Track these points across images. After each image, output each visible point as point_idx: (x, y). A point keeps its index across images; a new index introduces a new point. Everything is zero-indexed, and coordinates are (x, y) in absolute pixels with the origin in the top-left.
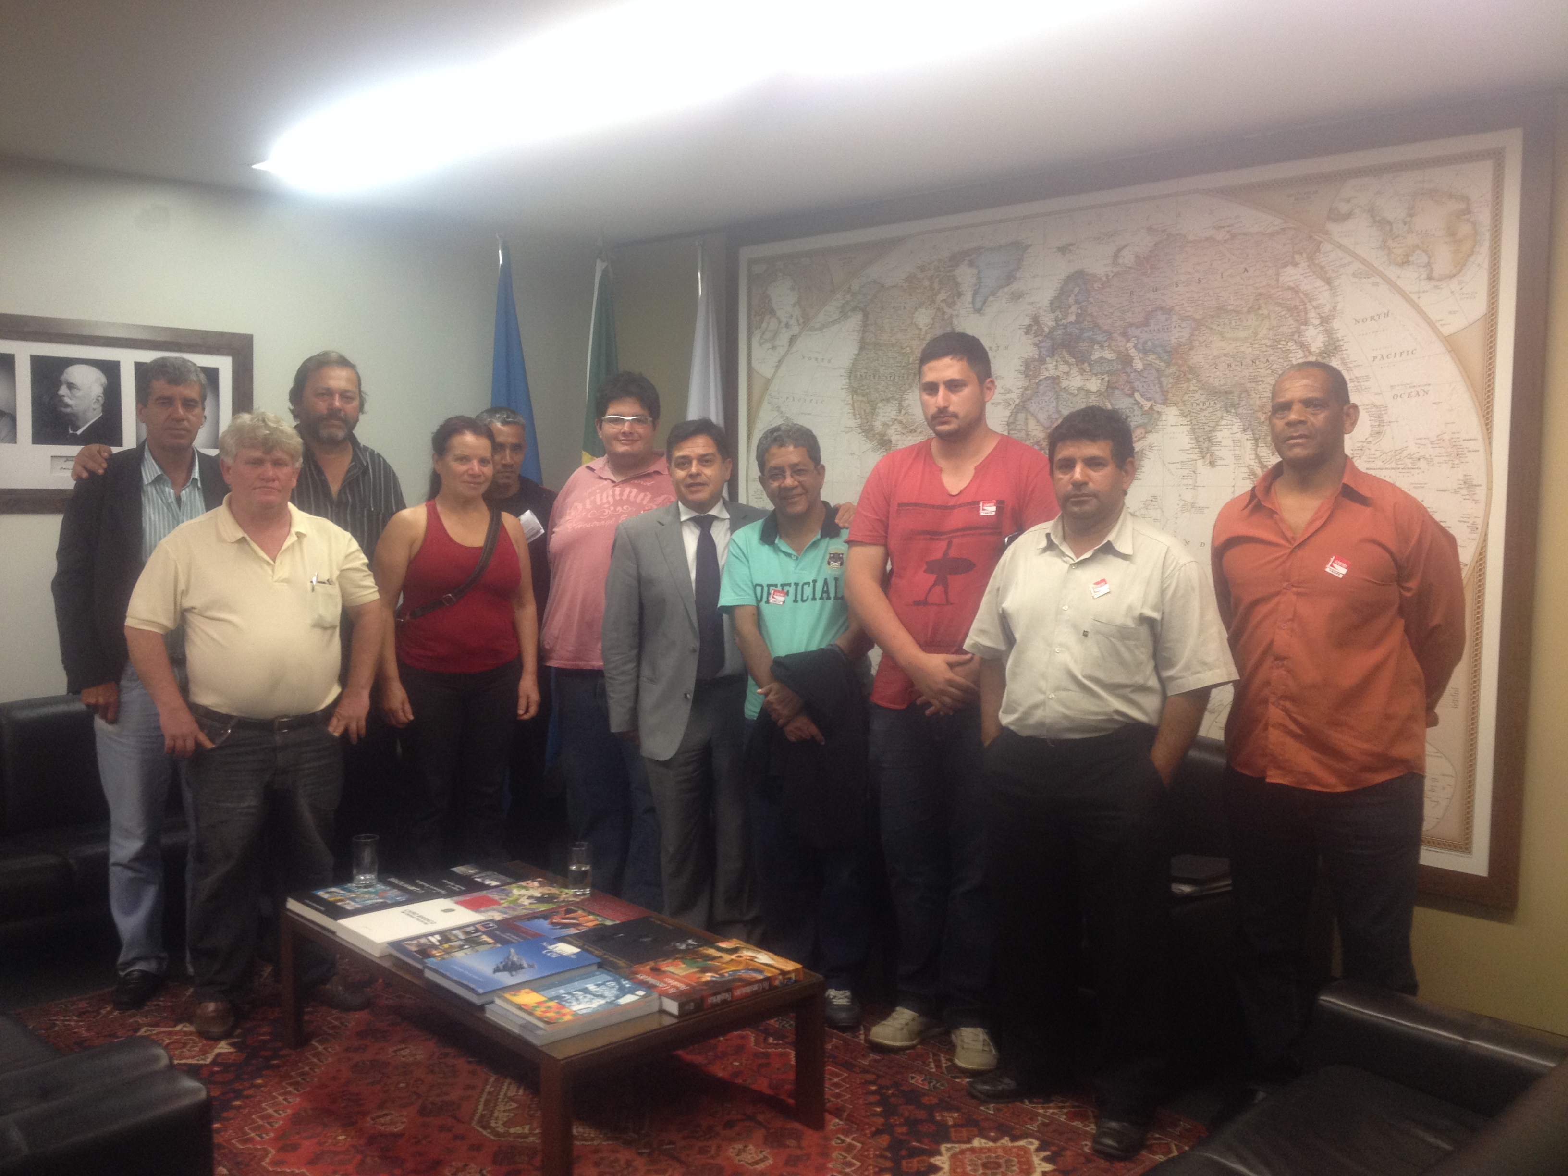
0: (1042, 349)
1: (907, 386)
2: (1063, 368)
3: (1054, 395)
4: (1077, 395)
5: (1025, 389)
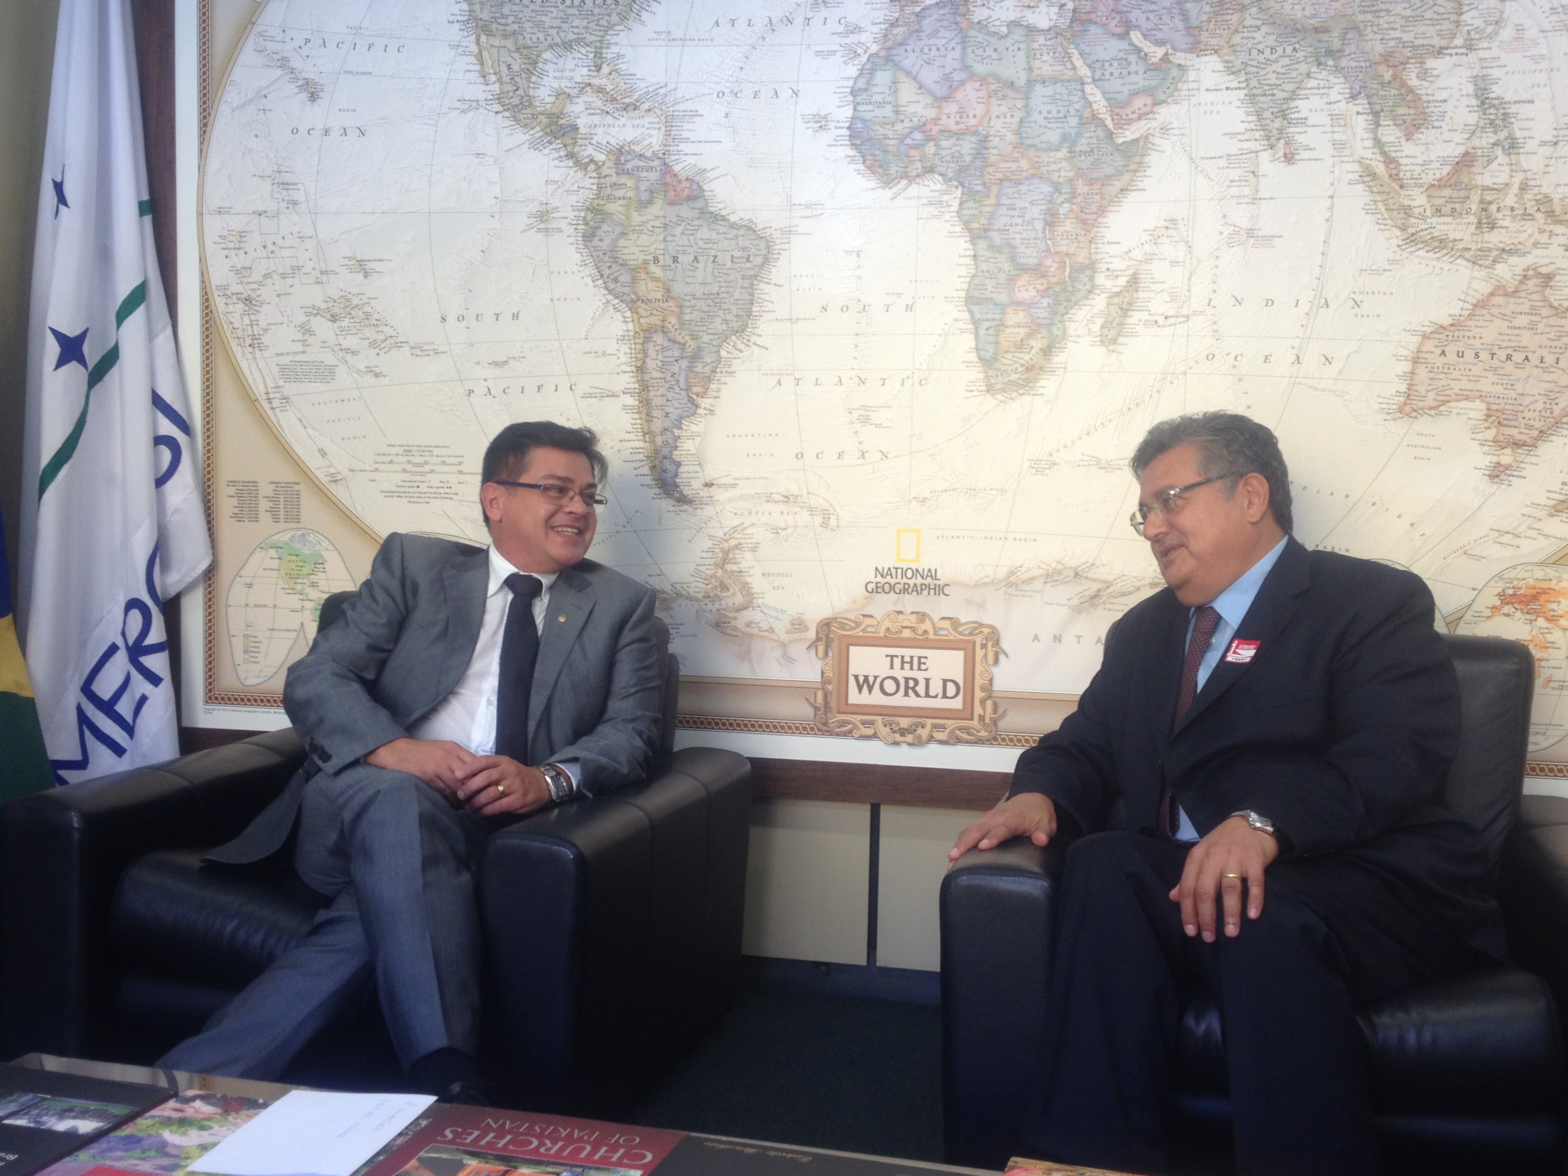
3: (956, 36)
4: (1007, 36)
5: (892, 25)
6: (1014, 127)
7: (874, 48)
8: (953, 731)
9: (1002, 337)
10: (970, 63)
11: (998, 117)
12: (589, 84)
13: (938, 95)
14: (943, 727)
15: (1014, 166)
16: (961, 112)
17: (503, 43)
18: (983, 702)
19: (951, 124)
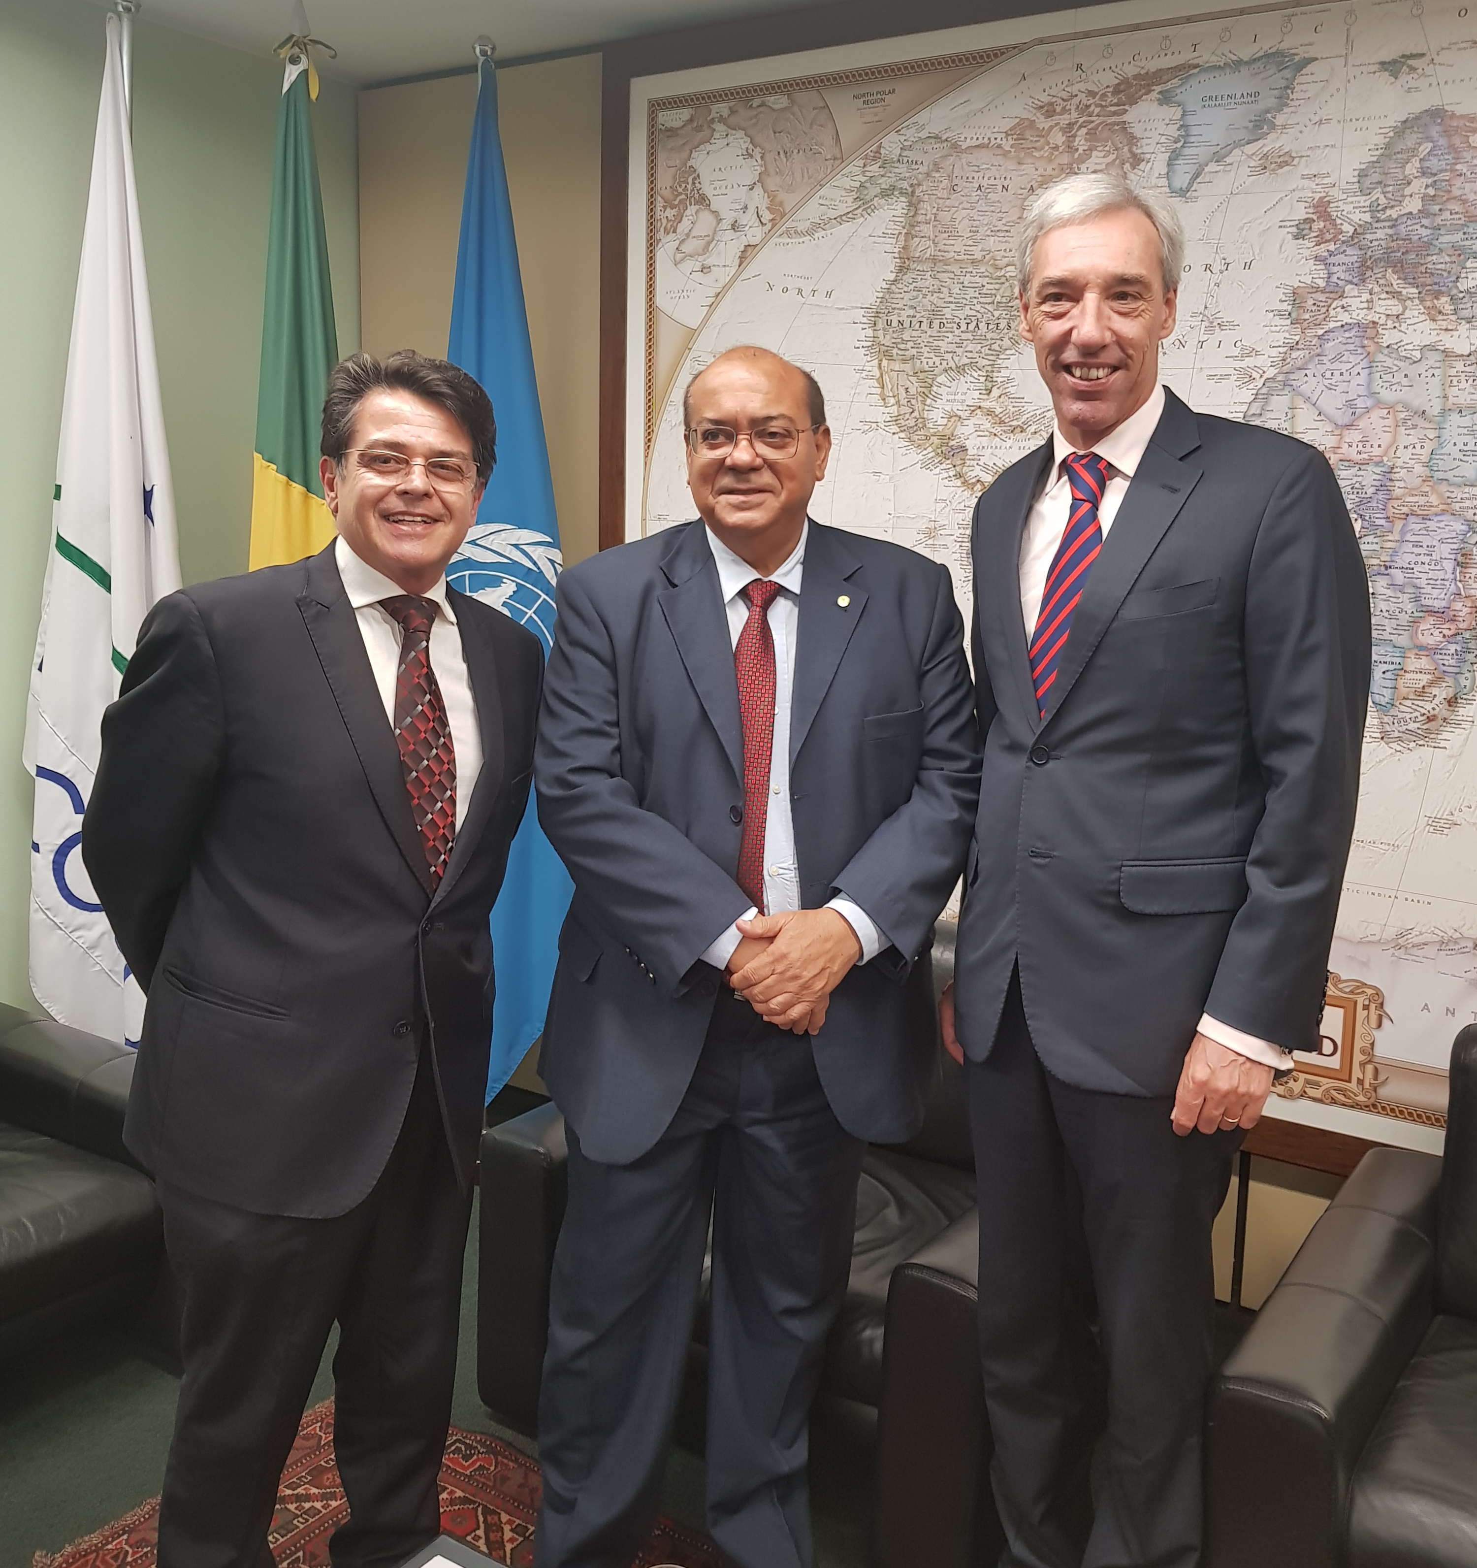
0: (1335, 269)
1: (1006, 343)
2: (1387, 306)
3: (1362, 360)
4: (1420, 360)
5: (1292, 348)
6: (1424, 459)
7: (1271, 372)
8: (1327, 1090)
9: (1401, 682)
10: (1378, 389)
11: (1406, 447)
12: (980, 407)
13: (1340, 423)
14: (1317, 1085)
15: (1422, 500)
16: (1364, 442)
17: (904, 367)
18: (1363, 1065)
19: (1353, 454)
